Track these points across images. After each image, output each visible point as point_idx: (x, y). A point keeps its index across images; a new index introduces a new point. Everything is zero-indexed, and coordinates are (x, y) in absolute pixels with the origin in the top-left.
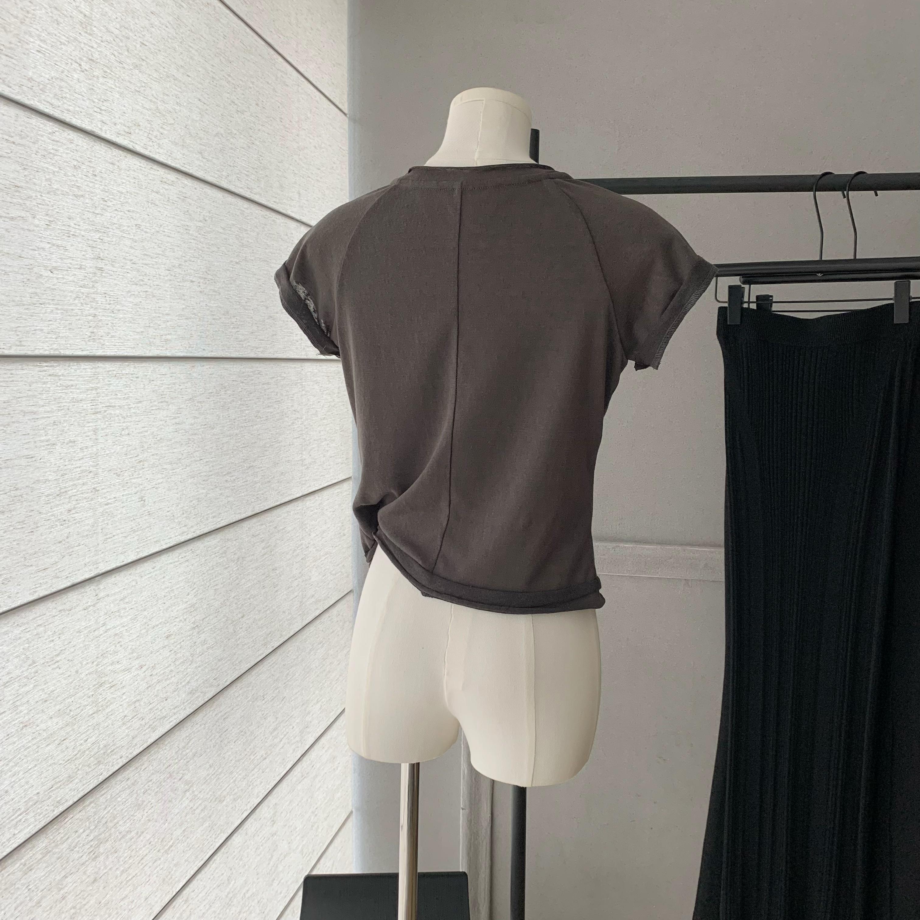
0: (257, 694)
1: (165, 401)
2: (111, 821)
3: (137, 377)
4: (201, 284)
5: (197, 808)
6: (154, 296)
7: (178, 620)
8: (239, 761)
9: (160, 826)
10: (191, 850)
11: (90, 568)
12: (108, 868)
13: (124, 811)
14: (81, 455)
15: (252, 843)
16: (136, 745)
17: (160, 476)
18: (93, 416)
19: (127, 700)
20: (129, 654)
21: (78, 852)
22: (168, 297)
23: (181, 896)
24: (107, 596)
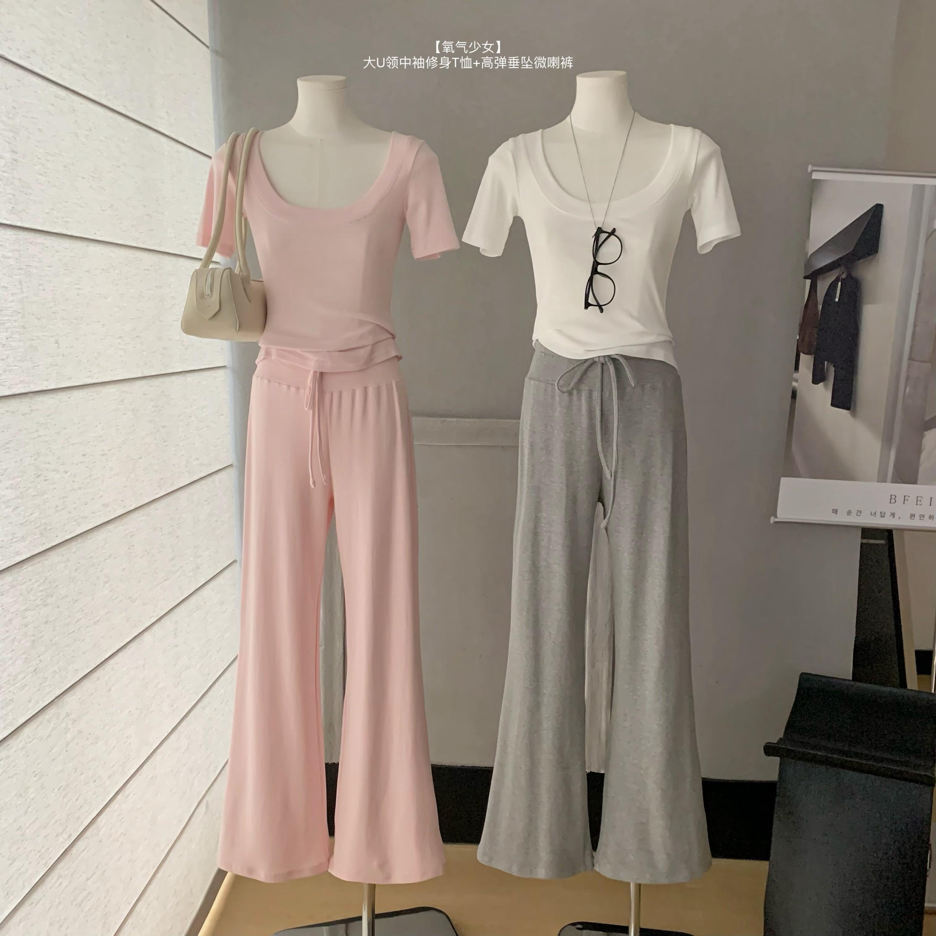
0: (155, 525)
1: (68, 270)
2: (53, 582)
3: (47, 247)
5: (116, 599)
7: (90, 444)
8: (145, 574)
9: (89, 601)
10: (114, 631)
11: (26, 385)
12: (55, 618)
13: (62, 578)
15: (160, 646)
16: (66, 531)
20: (57, 459)
21: (33, 596)
23: (108, 664)
24: (38, 410)
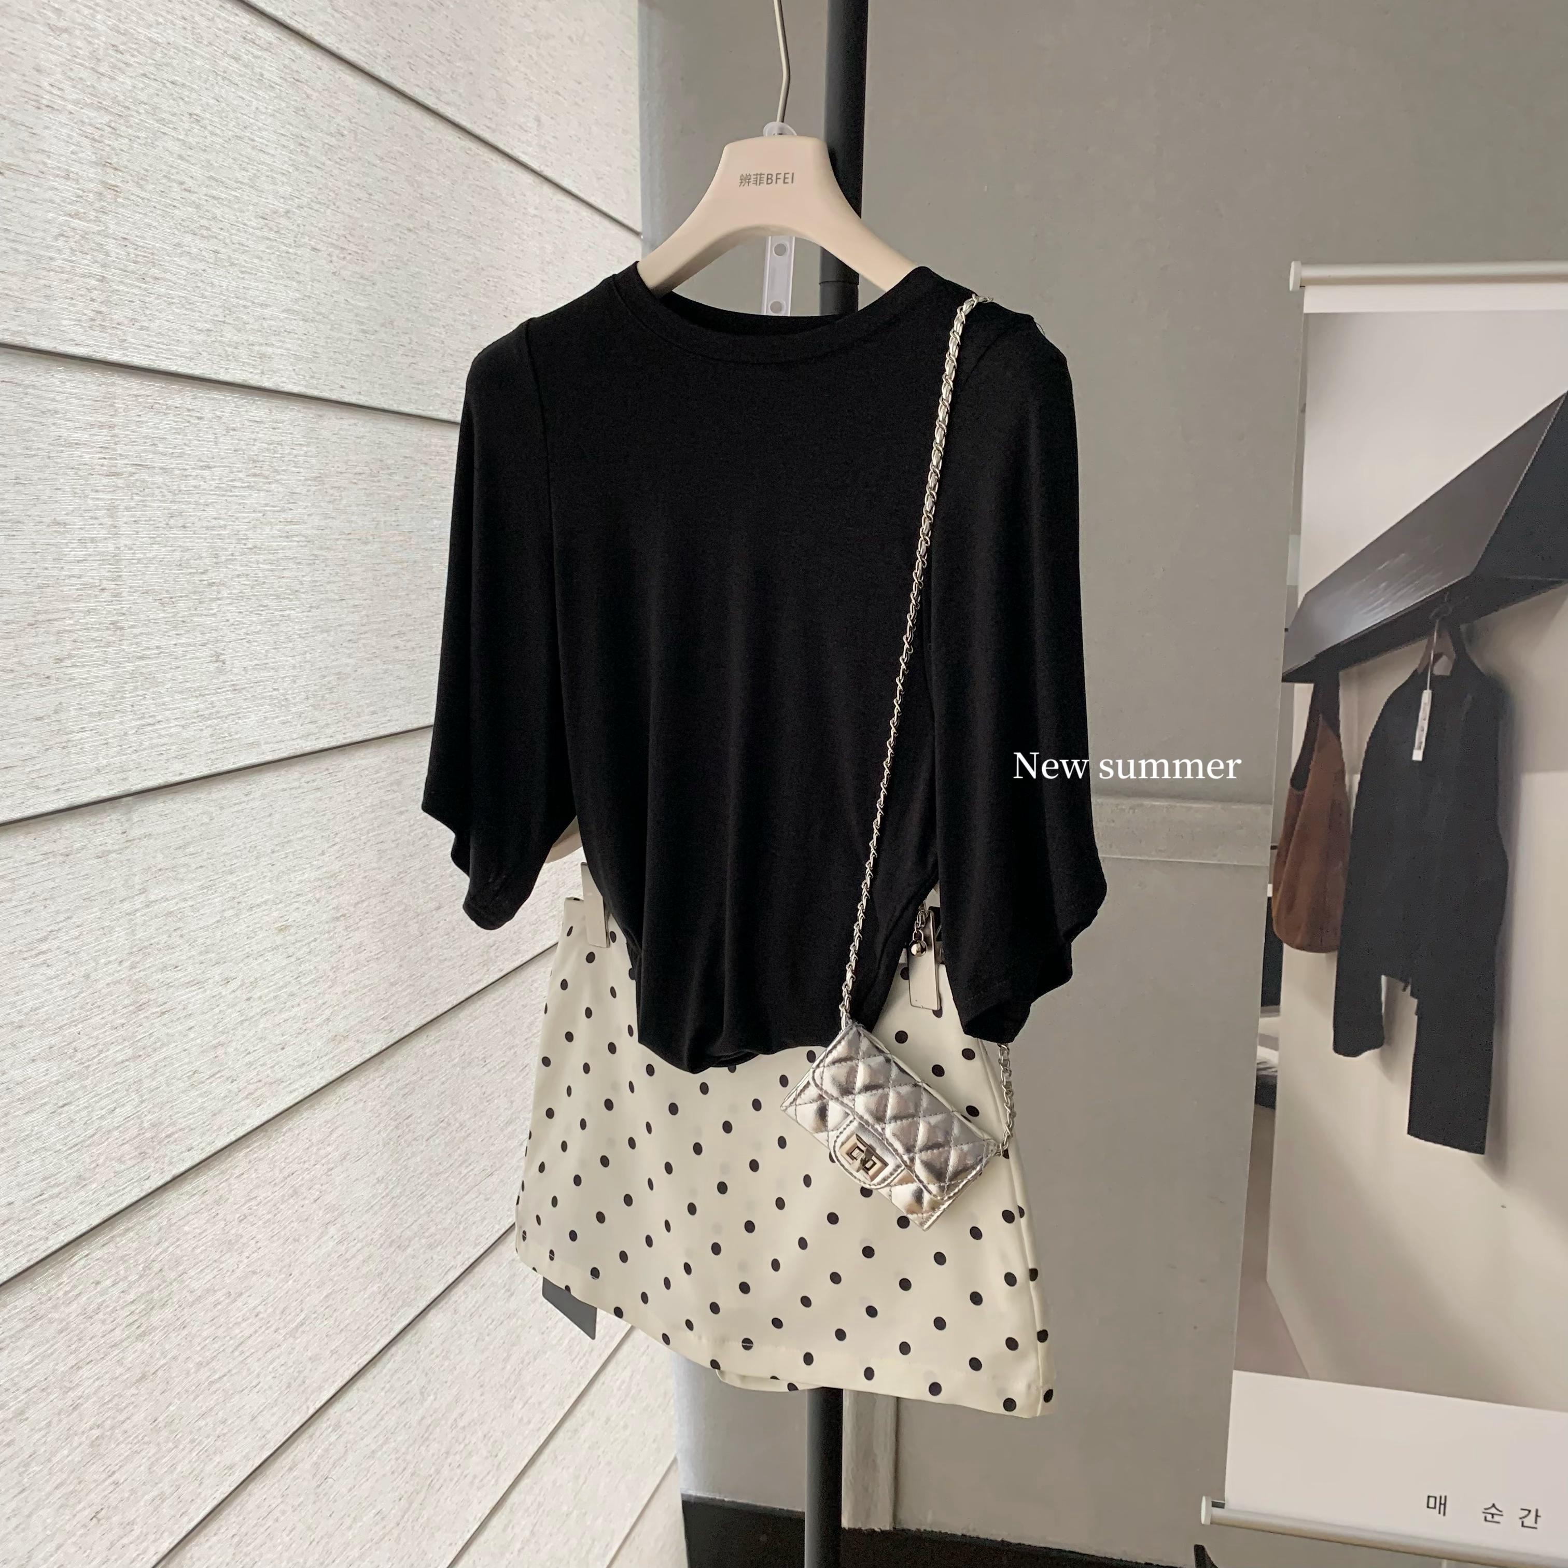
0: (470, 1053)
1: (261, 475)
2: (170, 1269)
3: (199, 418)
4: (334, 258)
5: (353, 1256)
6: (232, 264)
7: (301, 899)
8: (437, 1174)
9: (277, 1284)
10: (343, 1334)
11: (110, 777)
12: (169, 1356)
13: (199, 1251)
14: (81, 553)
15: (469, 1328)
16: (220, 1128)
17: (255, 618)
18: (105, 481)
19: (199, 1041)
20: (201, 953)
21: (104, 1322)
22: (265, 270)
23: (325, 1418)
24: (149, 836)
